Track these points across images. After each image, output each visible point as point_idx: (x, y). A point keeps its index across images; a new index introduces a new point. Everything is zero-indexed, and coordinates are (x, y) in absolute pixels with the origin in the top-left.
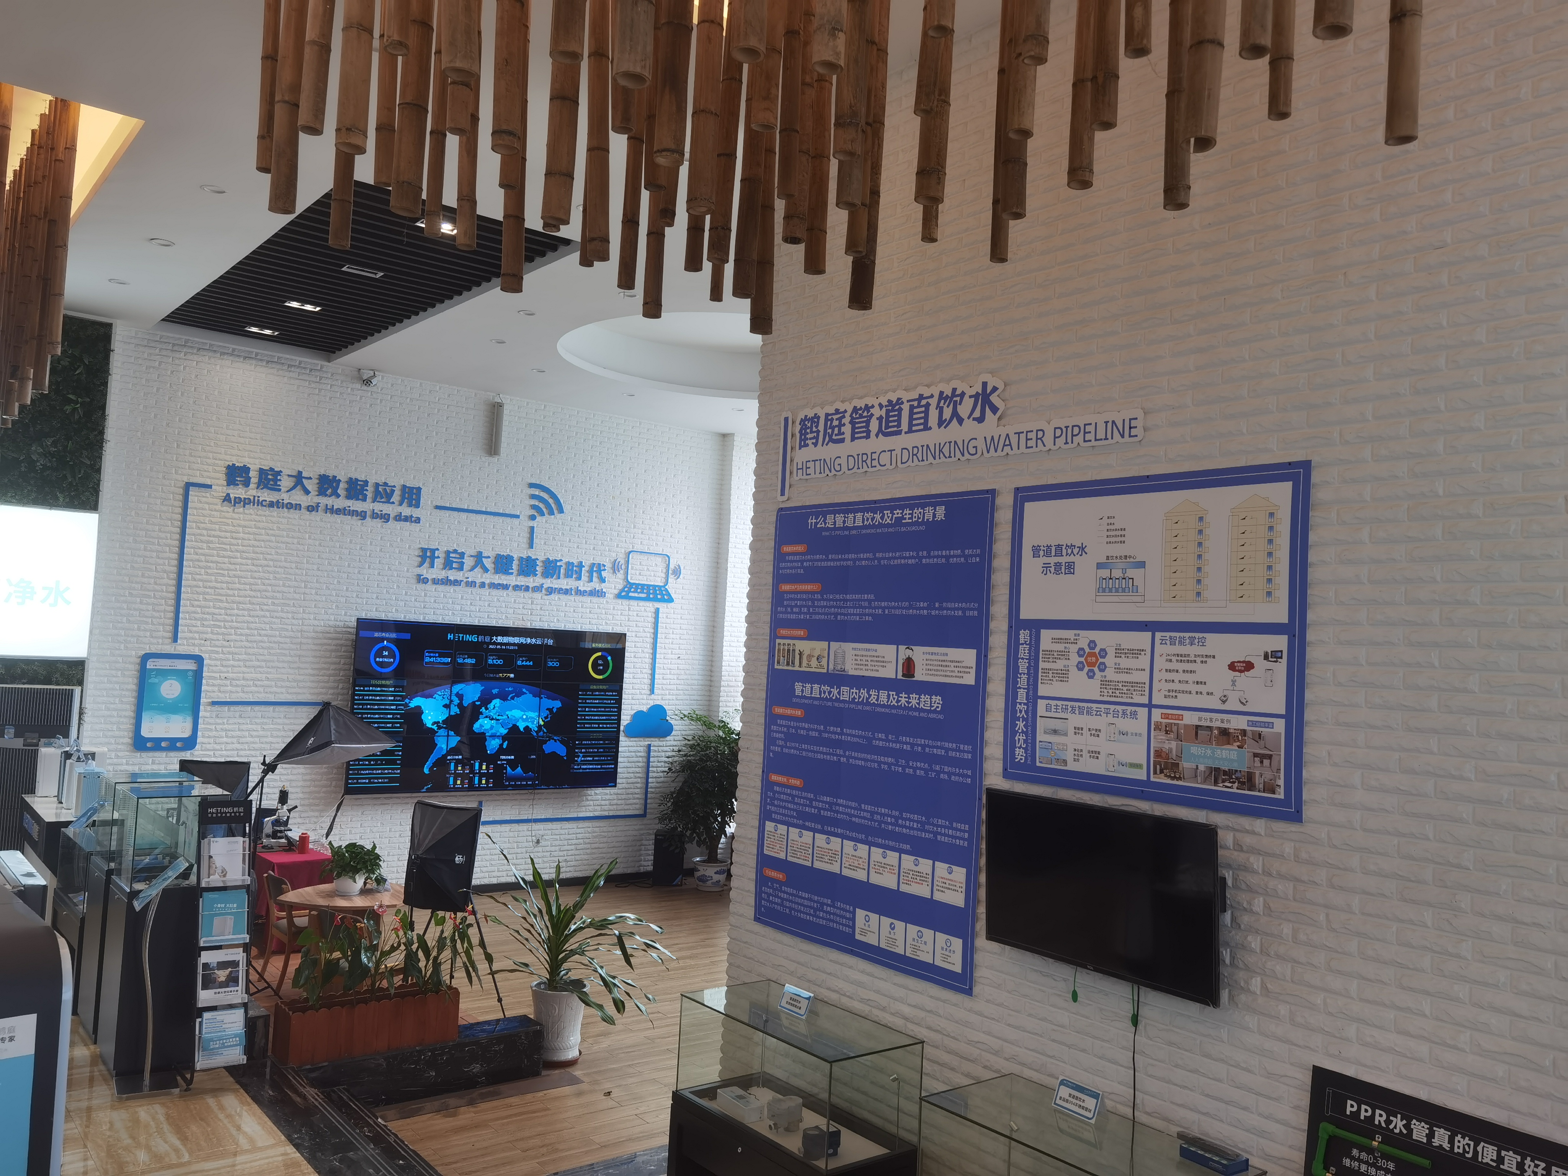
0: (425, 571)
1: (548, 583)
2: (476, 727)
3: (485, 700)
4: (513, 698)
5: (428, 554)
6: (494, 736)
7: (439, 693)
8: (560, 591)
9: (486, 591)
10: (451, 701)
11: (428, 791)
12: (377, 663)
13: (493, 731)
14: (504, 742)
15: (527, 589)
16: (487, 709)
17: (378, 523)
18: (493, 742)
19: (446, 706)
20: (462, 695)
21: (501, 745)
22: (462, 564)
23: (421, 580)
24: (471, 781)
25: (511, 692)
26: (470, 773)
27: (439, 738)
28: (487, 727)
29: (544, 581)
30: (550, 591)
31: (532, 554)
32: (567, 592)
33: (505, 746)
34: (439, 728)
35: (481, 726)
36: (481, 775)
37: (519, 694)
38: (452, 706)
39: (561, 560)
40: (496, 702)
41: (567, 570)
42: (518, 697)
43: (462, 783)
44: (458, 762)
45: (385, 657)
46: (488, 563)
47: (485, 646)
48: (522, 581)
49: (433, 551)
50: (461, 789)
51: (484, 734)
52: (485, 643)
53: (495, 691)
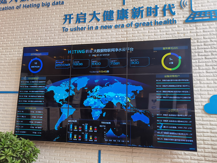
0: (66, 26)
1: (136, 21)
2: (85, 103)
3: (91, 86)
4: (108, 85)
5: (68, 17)
6: (96, 109)
7: (63, 83)
8: (144, 24)
9: (99, 31)
10: (70, 87)
11: (57, 141)
12: (32, 69)
13: (96, 105)
14: (103, 112)
15: (123, 26)
16: (91, 92)
17: (45, 8)
18: (96, 113)
19: (68, 91)
20: (77, 84)
21: (102, 115)
22: (85, 19)
23: (65, 30)
24: (83, 136)
25: (107, 81)
26: (82, 132)
27: (64, 109)
28: (92, 103)
29: (133, 21)
30: (137, 25)
31: (125, 8)
32: (148, 24)
33: (104, 115)
34: (64, 103)
35: (88, 102)
36: (89, 134)
37: (112, 83)
38: (71, 90)
39: (143, 7)
40: (98, 88)
41: (147, 12)
42: (112, 84)
43: (77, 137)
44: (74, 124)
45: (36, 65)
46: (100, 17)
47: (90, 55)
48: (120, 22)
49: (70, 15)
50: (77, 142)
51: (90, 107)
52: (90, 53)
53: (96, 81)
